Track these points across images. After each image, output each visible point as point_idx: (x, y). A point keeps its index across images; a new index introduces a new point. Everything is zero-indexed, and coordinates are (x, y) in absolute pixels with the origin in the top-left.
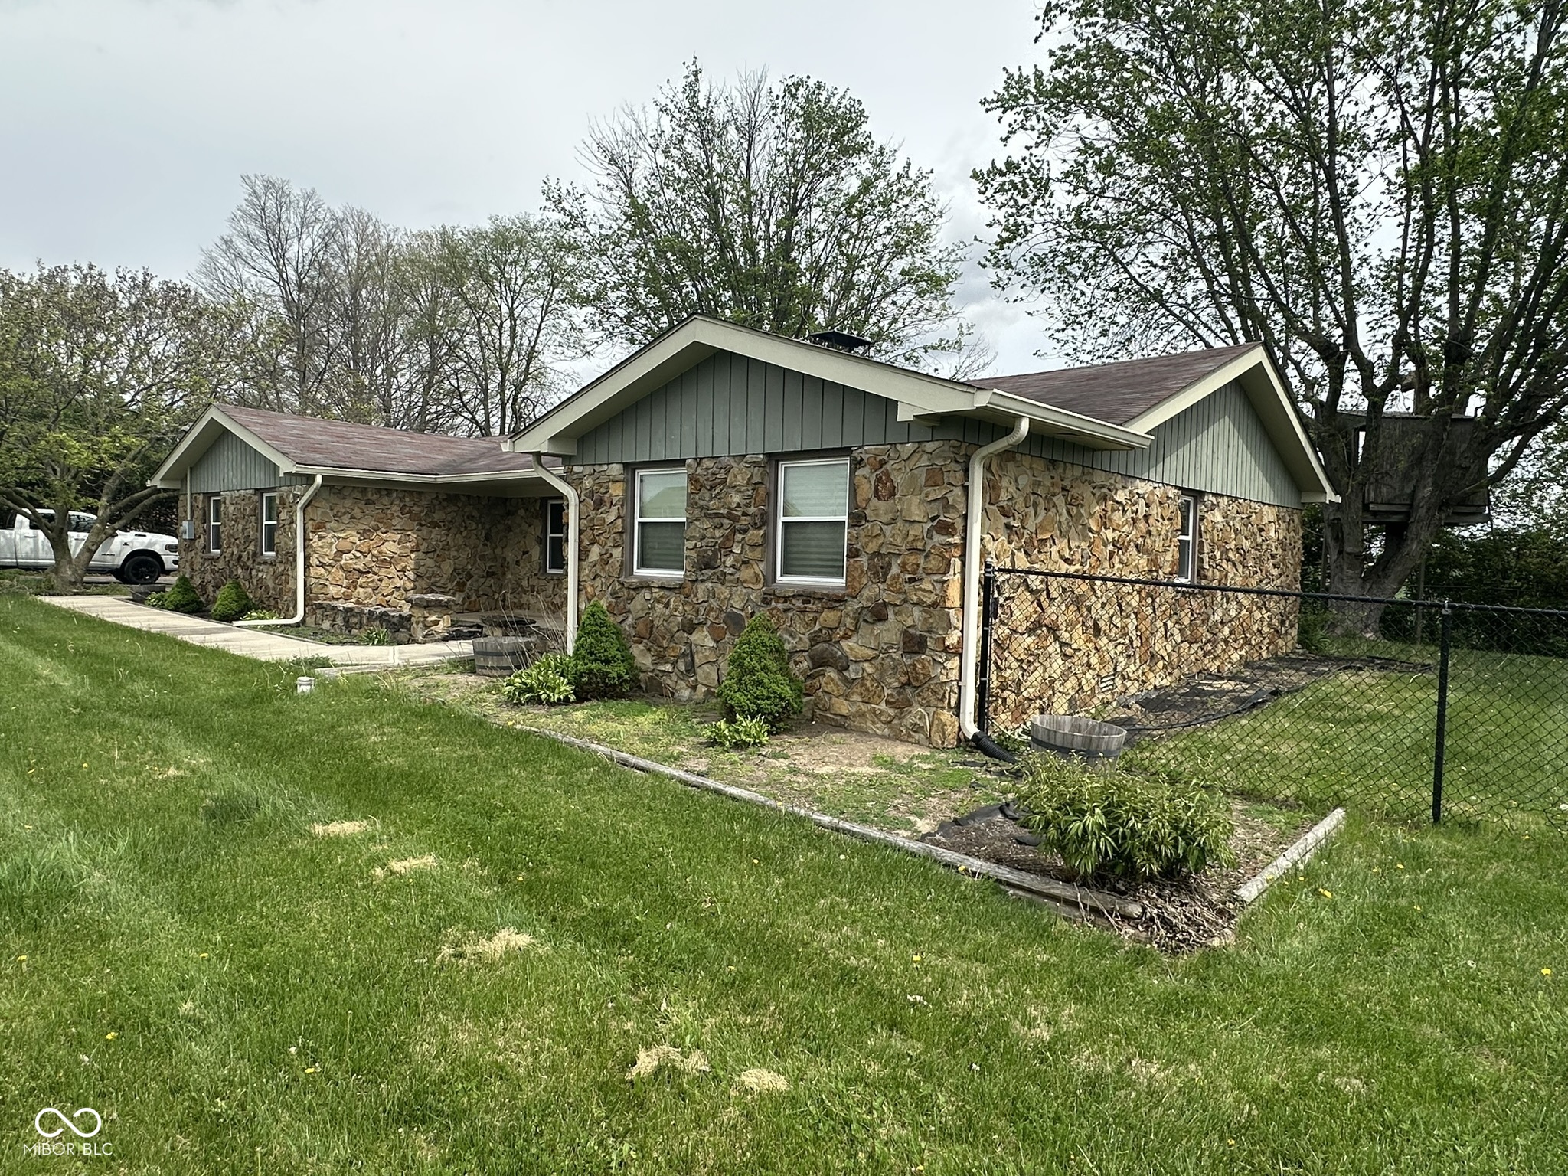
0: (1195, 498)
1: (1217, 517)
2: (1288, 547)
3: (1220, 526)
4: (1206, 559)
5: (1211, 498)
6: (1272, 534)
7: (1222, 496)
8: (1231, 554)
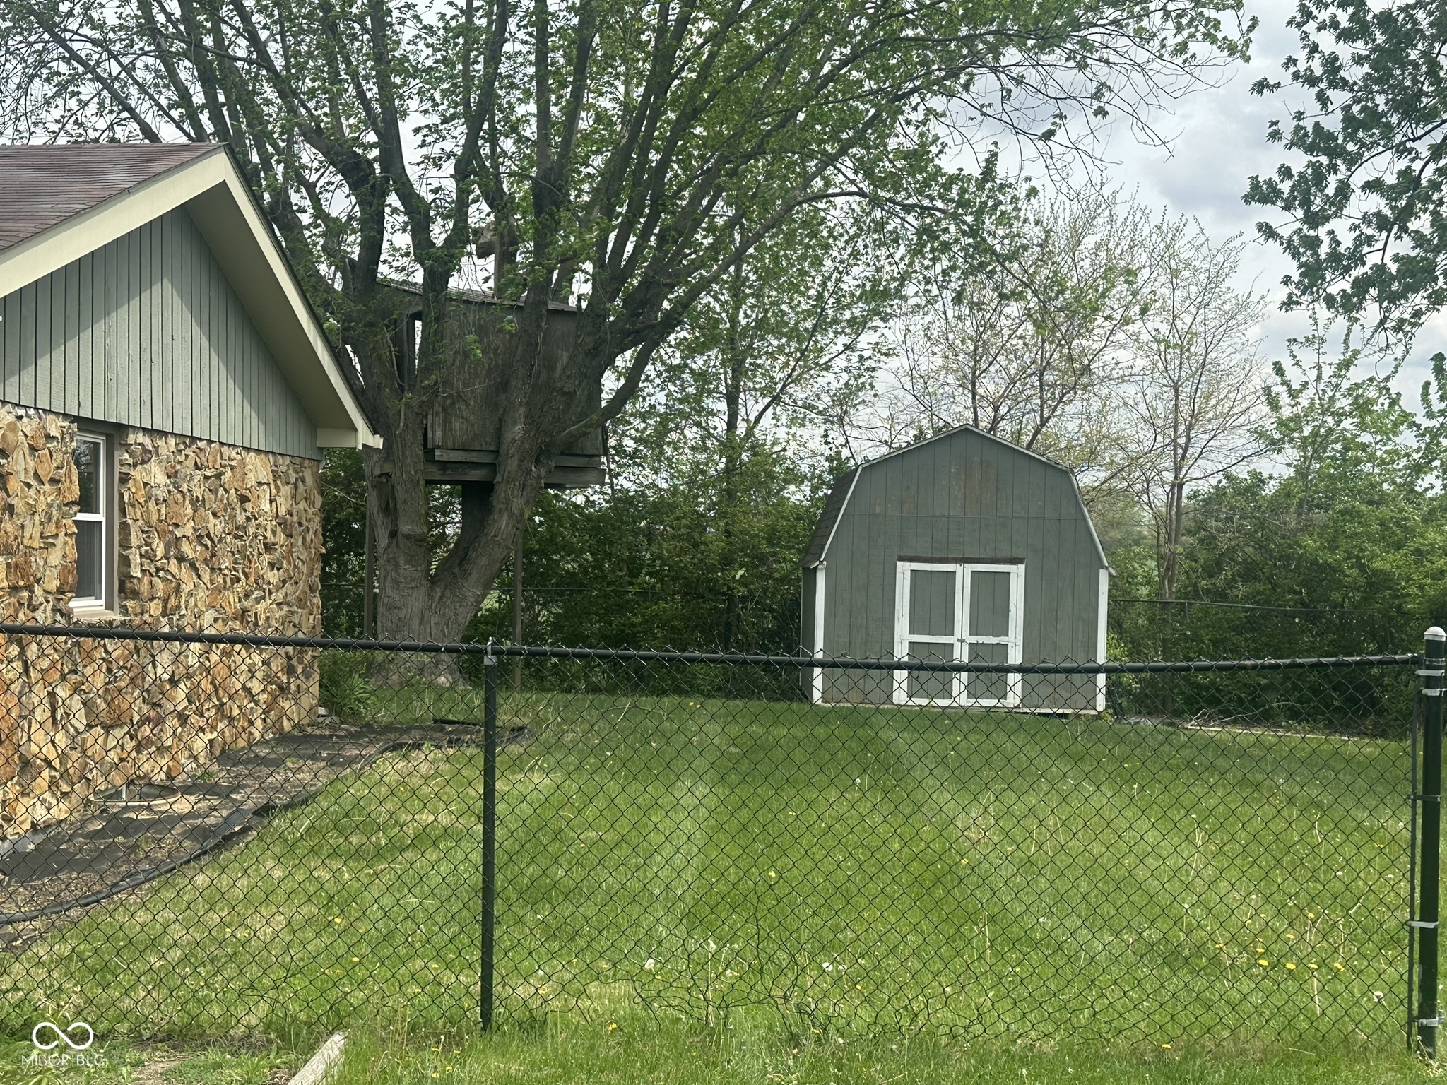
0: (110, 438)
1: (155, 474)
2: (297, 530)
3: (160, 494)
4: (135, 558)
5: (141, 438)
6: (266, 506)
7: (164, 434)
8: (186, 548)
